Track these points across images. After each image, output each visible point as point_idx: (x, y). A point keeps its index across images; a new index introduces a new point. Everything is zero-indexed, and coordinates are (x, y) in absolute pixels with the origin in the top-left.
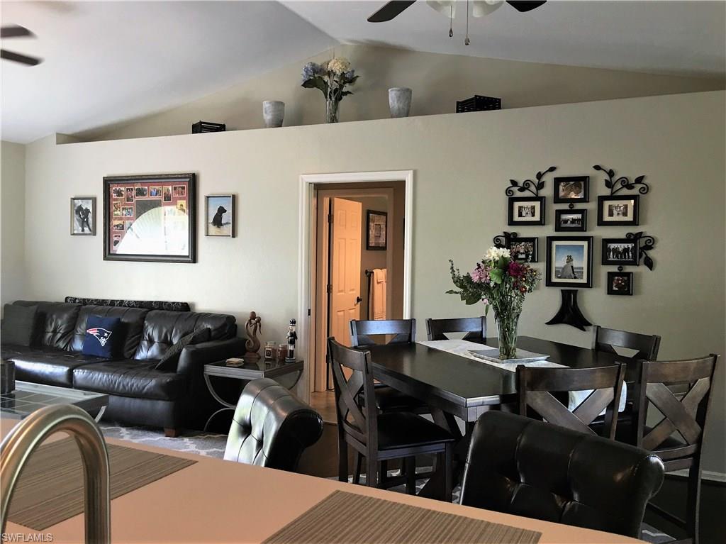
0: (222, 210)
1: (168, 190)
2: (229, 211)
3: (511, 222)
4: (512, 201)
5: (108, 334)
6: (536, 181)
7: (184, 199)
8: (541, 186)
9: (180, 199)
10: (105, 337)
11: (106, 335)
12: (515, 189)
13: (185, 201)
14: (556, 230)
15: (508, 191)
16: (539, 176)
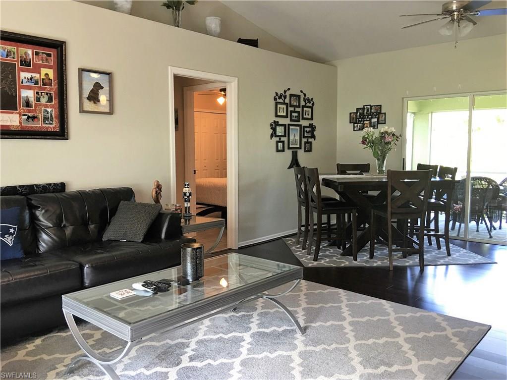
0: (98, 87)
1: (26, 53)
2: (106, 88)
3: (277, 116)
4: (277, 104)
5: (14, 229)
6: (284, 94)
7: (50, 67)
8: (285, 97)
9: (46, 67)
10: (12, 234)
11: (12, 231)
12: (277, 97)
13: (52, 71)
14: (291, 121)
15: (275, 99)
16: (285, 92)
